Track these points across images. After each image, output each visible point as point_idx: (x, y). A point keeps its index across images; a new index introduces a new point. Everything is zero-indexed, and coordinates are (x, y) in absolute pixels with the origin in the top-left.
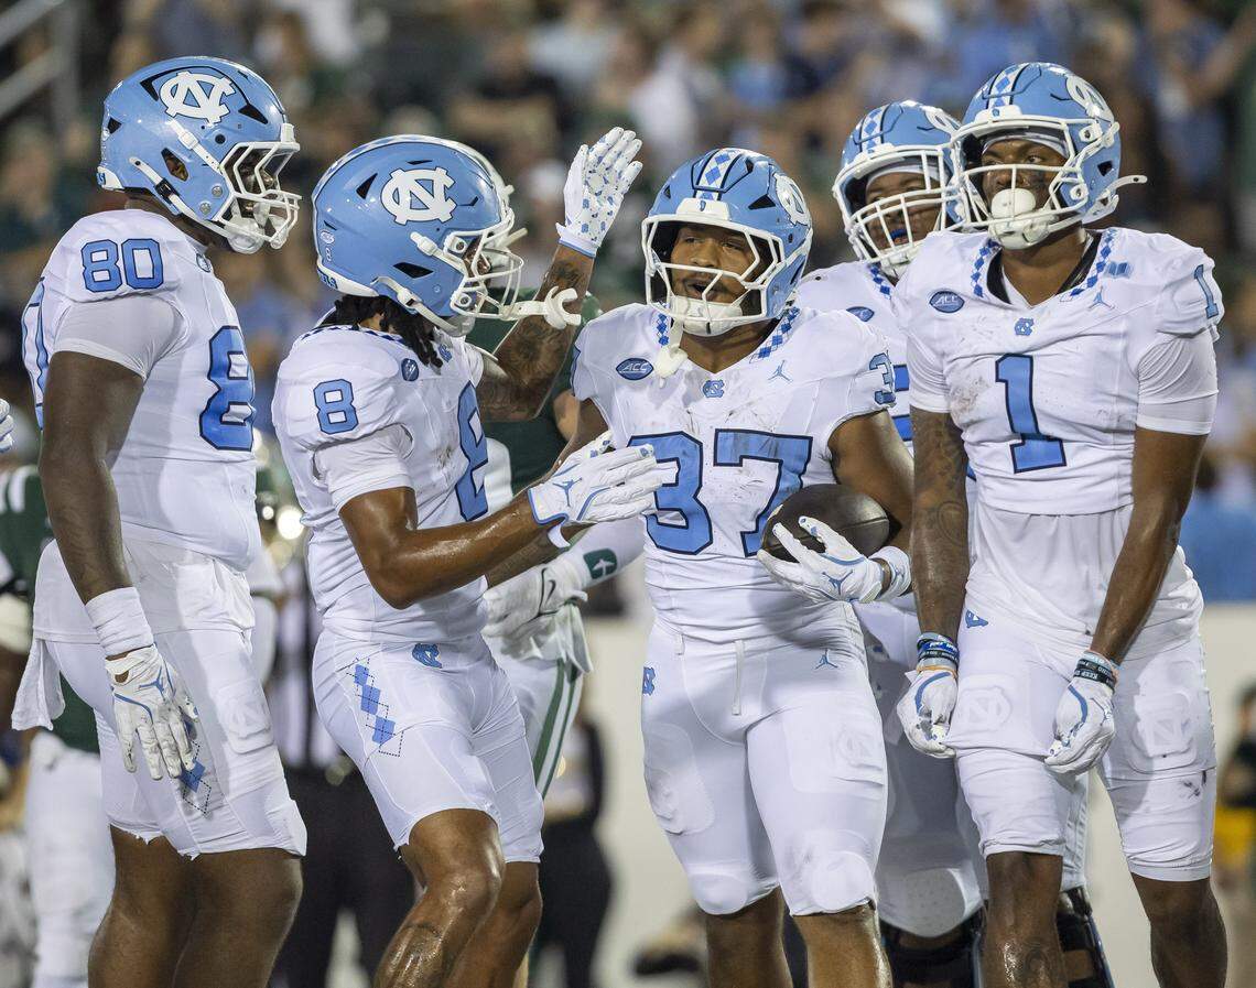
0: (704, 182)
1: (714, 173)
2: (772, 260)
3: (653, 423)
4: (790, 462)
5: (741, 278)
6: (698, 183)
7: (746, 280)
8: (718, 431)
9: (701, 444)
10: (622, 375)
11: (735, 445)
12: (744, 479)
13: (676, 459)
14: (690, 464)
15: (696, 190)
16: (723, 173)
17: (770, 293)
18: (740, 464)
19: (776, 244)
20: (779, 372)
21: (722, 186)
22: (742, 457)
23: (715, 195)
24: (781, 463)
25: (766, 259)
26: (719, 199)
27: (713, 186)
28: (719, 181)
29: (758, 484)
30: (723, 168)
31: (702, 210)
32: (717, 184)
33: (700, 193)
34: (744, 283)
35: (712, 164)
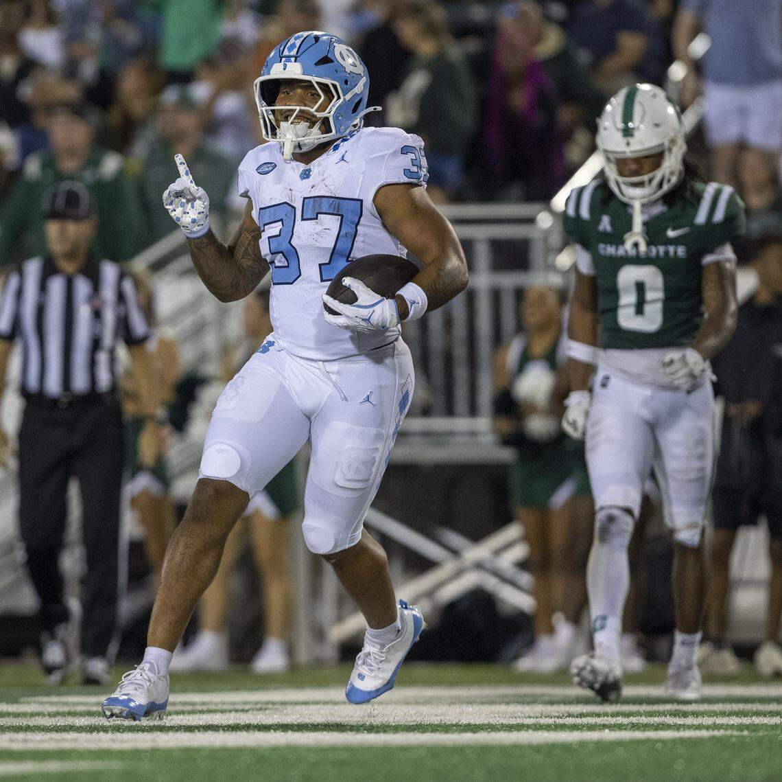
0: (286, 53)
1: (293, 46)
2: (333, 97)
3: (271, 199)
4: (348, 216)
5: (313, 110)
6: (282, 53)
7: (317, 111)
8: (305, 198)
9: (295, 208)
10: (259, 173)
11: (314, 206)
12: (319, 228)
13: (282, 220)
14: (288, 222)
15: (281, 58)
16: (298, 45)
17: (336, 118)
18: (317, 218)
19: (335, 86)
20: (343, 159)
21: (297, 53)
22: (318, 213)
23: (293, 59)
24: (342, 216)
25: (330, 97)
26: (295, 61)
27: (292, 53)
28: (295, 50)
29: (327, 231)
30: (298, 43)
31: (284, 69)
32: (294, 52)
33: (284, 59)
34: (316, 113)
35: (292, 41)
